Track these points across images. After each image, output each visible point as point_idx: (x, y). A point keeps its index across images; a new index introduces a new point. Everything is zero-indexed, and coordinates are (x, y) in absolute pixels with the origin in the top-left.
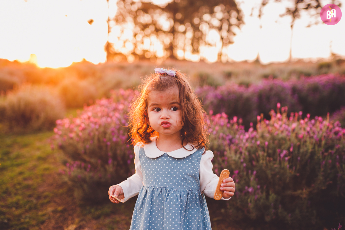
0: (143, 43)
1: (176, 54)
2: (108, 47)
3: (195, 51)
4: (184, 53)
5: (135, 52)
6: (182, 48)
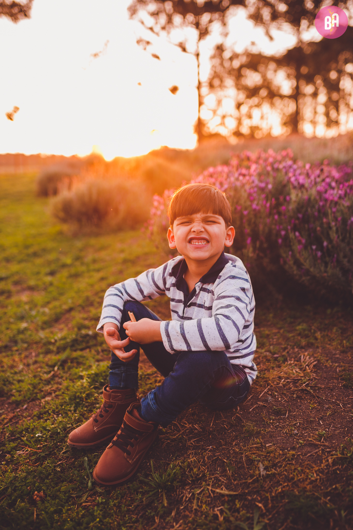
0: (250, 117)
1: (302, 130)
2: (200, 125)
3: (332, 122)
4: (315, 127)
5: (239, 131)
6: (310, 120)
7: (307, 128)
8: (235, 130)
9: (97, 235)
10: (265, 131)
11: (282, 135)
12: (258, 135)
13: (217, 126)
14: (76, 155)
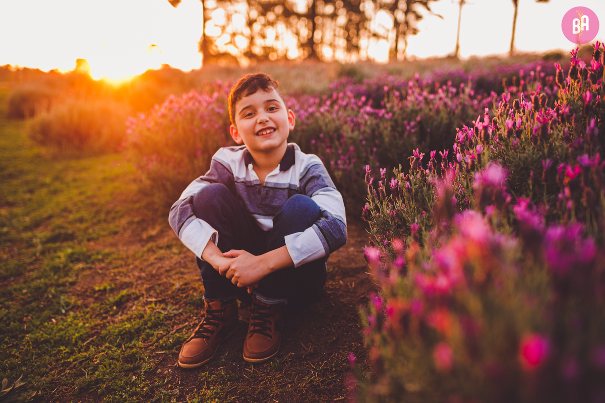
0: (264, 37)
2: (206, 43)
3: (352, 47)
4: (334, 51)
5: (251, 51)
6: (329, 43)
7: (326, 52)
8: (246, 50)
9: (78, 158)
10: (281, 52)
11: (299, 57)
12: (273, 57)
13: (226, 44)
14: (57, 70)
